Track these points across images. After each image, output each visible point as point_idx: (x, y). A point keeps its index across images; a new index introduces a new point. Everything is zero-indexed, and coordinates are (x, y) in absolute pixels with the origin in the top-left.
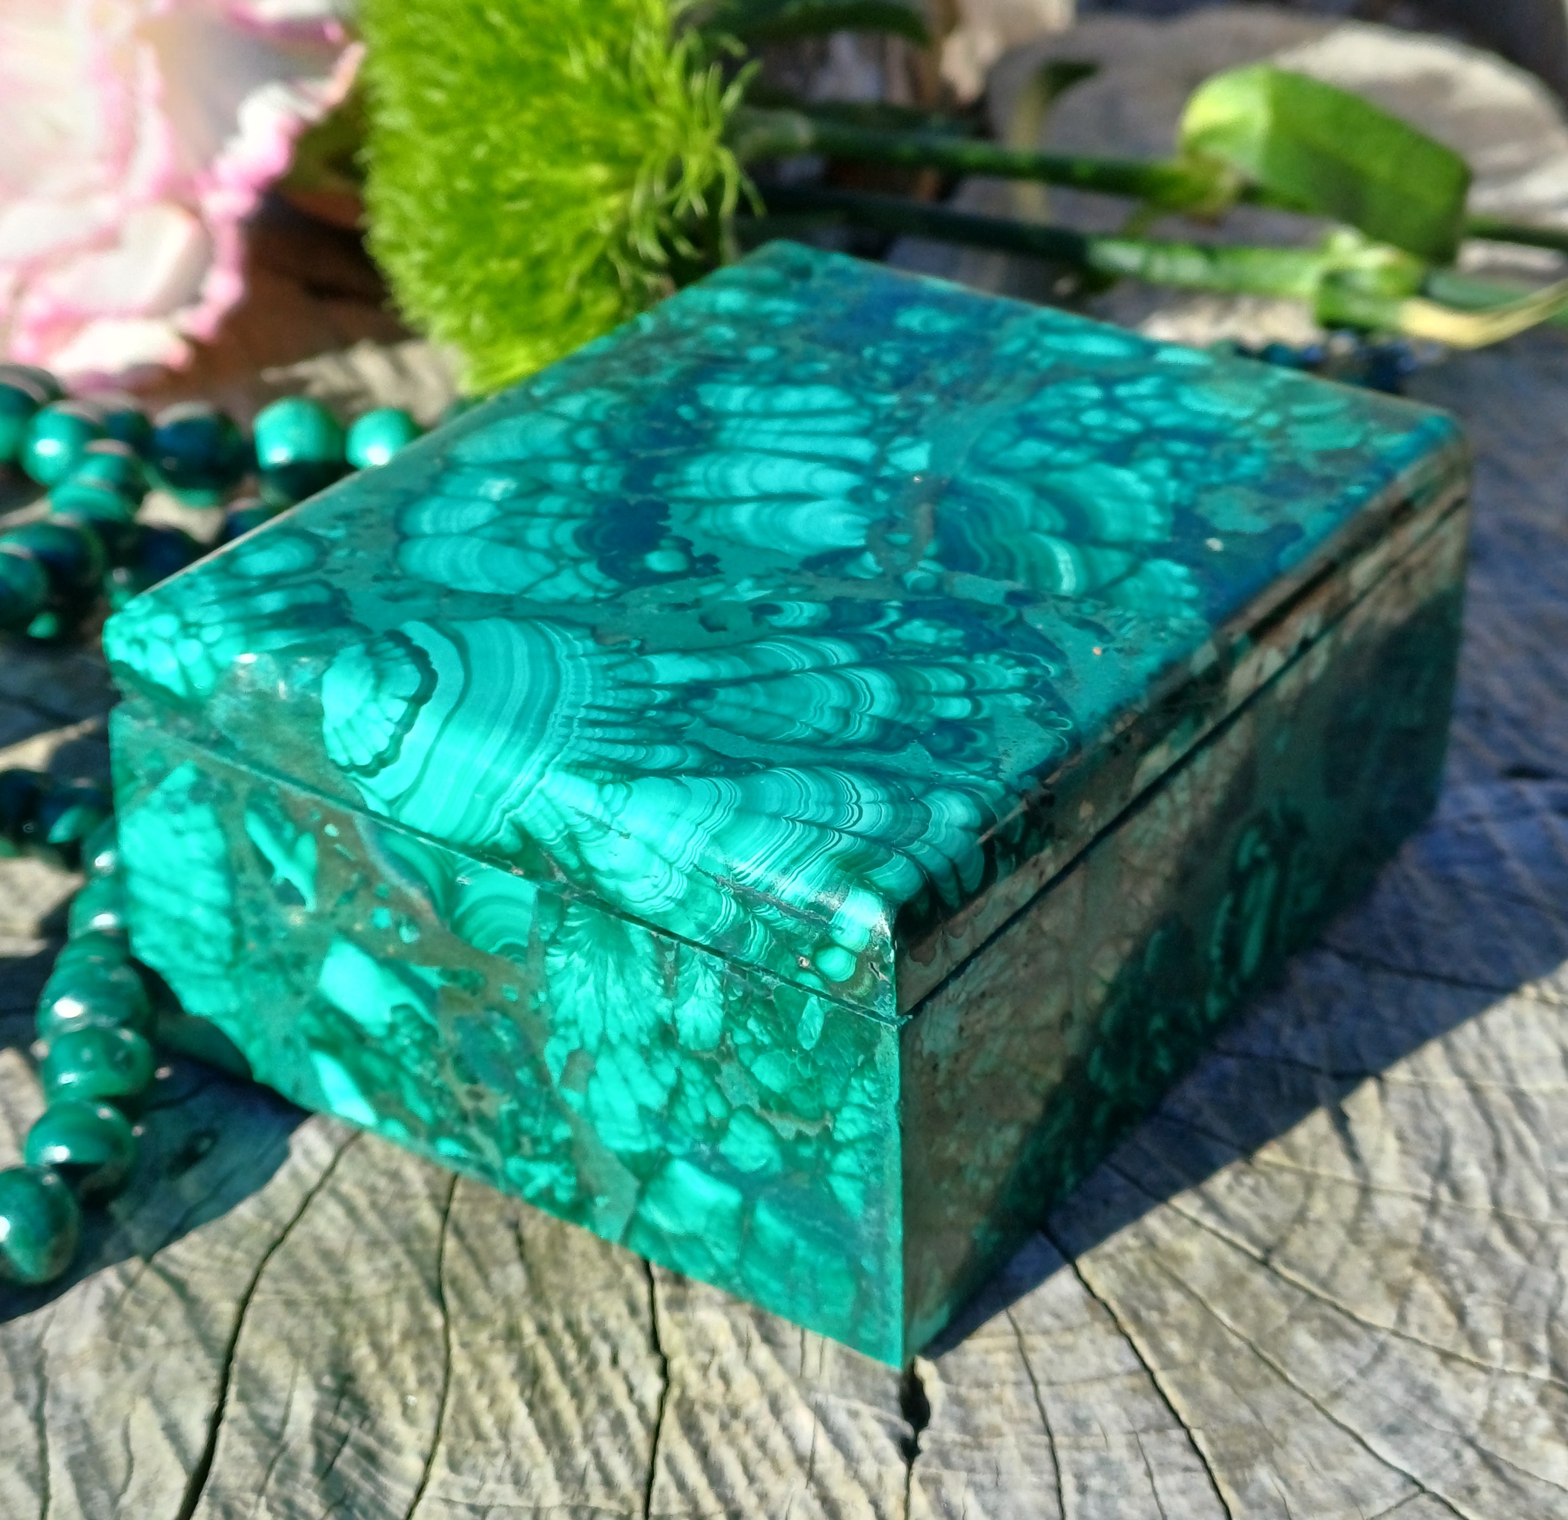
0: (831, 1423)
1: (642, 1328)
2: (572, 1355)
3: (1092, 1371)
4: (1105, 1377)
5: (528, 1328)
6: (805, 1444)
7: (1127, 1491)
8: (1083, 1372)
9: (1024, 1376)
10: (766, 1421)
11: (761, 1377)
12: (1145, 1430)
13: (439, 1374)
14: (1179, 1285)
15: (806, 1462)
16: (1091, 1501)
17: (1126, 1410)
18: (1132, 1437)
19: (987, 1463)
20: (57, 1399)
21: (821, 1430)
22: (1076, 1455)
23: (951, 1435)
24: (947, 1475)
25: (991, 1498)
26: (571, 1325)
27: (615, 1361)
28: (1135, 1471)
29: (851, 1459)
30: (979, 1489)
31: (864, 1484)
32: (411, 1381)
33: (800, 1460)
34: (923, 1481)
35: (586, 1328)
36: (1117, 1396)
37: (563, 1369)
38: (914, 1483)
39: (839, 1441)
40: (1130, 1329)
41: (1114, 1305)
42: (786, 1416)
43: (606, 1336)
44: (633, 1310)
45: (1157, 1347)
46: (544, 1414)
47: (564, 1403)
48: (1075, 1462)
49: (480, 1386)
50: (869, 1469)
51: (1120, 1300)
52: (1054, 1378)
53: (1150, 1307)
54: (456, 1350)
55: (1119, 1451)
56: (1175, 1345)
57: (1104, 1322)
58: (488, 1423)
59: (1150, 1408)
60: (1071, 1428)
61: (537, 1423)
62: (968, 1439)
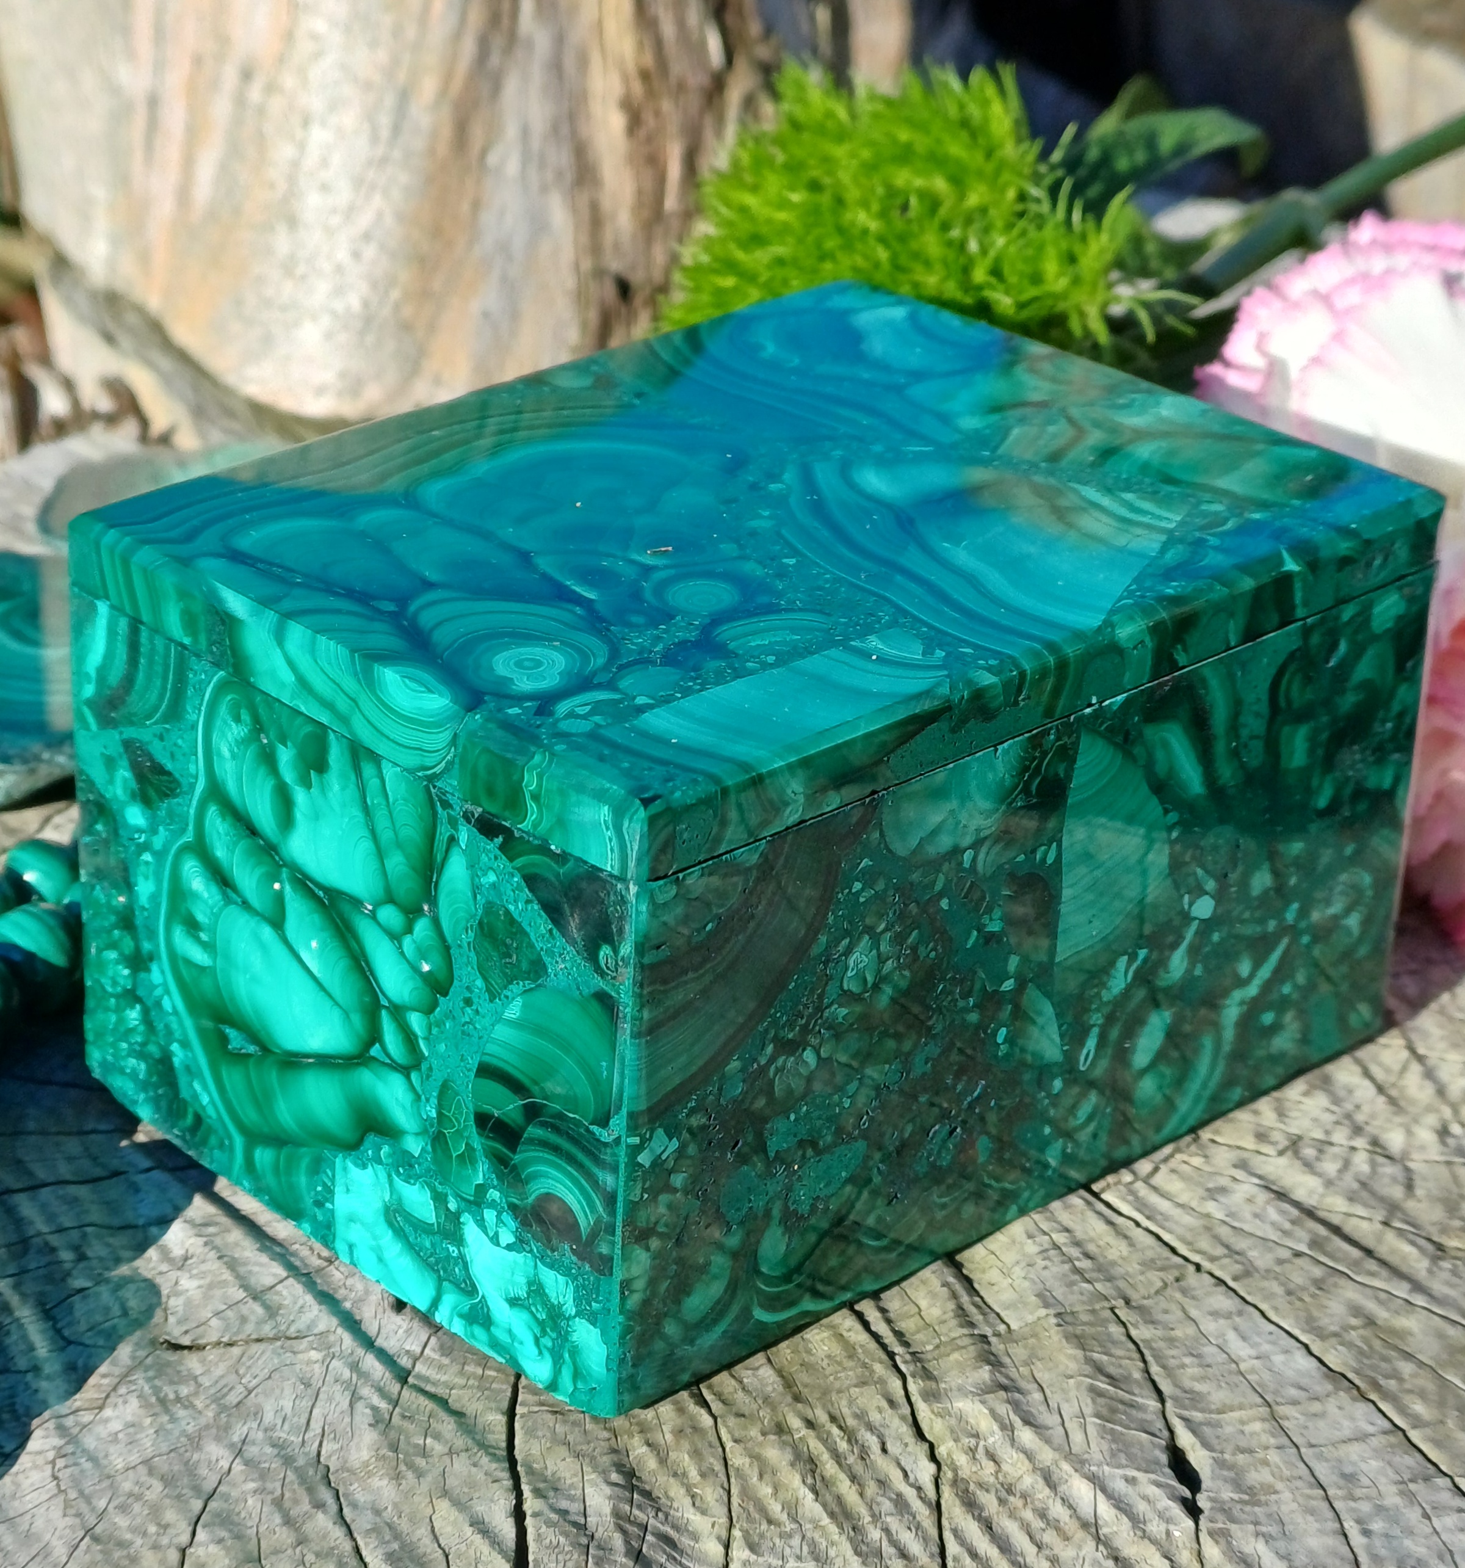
0: (1109, 1490)
1: (903, 1418)
2: (843, 1446)
3: (1347, 1433)
4: (1362, 1438)
5: (795, 1423)
6: (1086, 1511)
7: (1410, 1532)
8: (1338, 1435)
9: (1285, 1441)
10: (1043, 1493)
11: (1029, 1455)
12: (1411, 1481)
13: (719, 1467)
14: (1409, 1356)
15: (1091, 1527)
16: (1378, 1542)
17: (1389, 1464)
18: (1402, 1487)
19: (1269, 1516)
20: (354, 1506)
21: (1101, 1497)
22: (1352, 1504)
23: (1227, 1494)
24: (1233, 1527)
25: (1281, 1545)
26: (833, 1419)
27: (884, 1450)
28: (1413, 1515)
29: (1136, 1521)
30: (1268, 1538)
31: (1154, 1542)
32: (693, 1474)
33: (1085, 1525)
34: (1211, 1534)
35: (851, 1422)
36: (1377, 1453)
37: (837, 1457)
38: (1204, 1537)
39: (1121, 1505)
40: (1373, 1396)
41: (1351, 1375)
42: (1062, 1488)
43: (870, 1427)
44: (892, 1403)
45: (1403, 1410)
46: (829, 1498)
47: (845, 1487)
48: (1353, 1510)
49: (761, 1476)
50: (1156, 1528)
51: (1357, 1372)
52: (1313, 1442)
53: (1387, 1377)
54: (729, 1445)
55: (1392, 1498)
56: (1419, 1407)
57: (1347, 1391)
58: (775, 1508)
59: (1411, 1460)
60: (1342, 1482)
61: (824, 1506)
62: (1246, 1497)
